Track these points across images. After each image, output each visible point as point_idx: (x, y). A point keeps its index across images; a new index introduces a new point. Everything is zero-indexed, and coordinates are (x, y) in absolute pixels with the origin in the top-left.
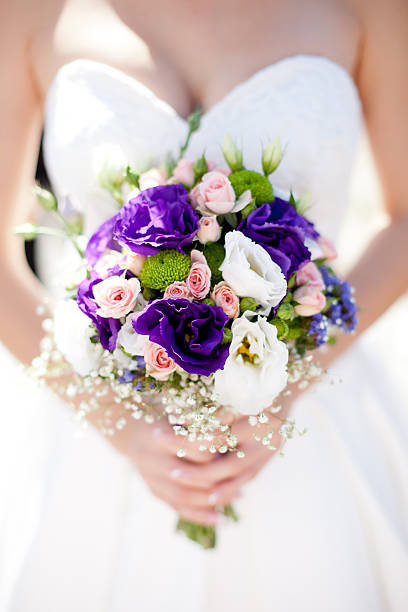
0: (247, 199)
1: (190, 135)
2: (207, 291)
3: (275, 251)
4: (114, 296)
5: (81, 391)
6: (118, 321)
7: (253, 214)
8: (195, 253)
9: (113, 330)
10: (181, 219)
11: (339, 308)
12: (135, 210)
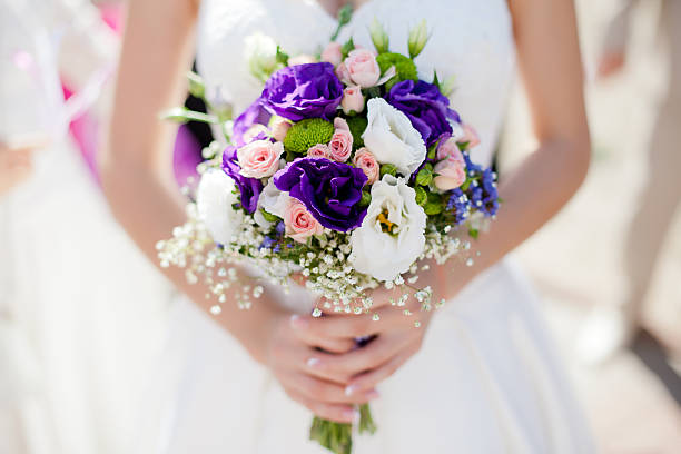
0: (392, 73)
1: (339, 28)
2: (348, 156)
3: (416, 119)
4: (257, 157)
5: (220, 260)
6: (259, 180)
7: (396, 86)
8: (338, 120)
9: (255, 190)
10: (327, 88)
11: (480, 191)
12: (282, 81)
